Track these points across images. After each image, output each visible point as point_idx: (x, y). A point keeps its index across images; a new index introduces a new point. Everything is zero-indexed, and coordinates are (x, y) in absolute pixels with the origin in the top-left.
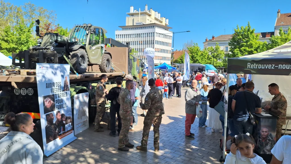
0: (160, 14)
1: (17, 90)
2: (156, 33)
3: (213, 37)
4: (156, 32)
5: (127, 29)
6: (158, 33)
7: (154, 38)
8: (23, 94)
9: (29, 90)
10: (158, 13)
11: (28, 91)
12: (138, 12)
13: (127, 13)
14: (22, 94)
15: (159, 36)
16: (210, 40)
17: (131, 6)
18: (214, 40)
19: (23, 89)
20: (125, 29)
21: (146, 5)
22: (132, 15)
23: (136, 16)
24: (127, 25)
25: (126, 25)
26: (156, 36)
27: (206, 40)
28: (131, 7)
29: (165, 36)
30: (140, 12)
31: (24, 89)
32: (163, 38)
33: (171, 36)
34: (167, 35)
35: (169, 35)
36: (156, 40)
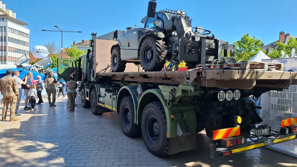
0: (5, 5)
1: (221, 95)
2: (9, 28)
3: (83, 41)
4: (8, 26)
6: (11, 28)
7: (5, 34)
8: (229, 100)
9: (236, 93)
10: (3, 3)
11: (234, 95)
14: (227, 99)
15: (13, 32)
16: (79, 43)
18: (84, 44)
19: (228, 93)
26: (9, 32)
27: (74, 43)
29: (21, 33)
31: (230, 92)
32: (17, 35)
33: (28, 34)
34: (23, 32)
35: (26, 33)
36: (9, 37)
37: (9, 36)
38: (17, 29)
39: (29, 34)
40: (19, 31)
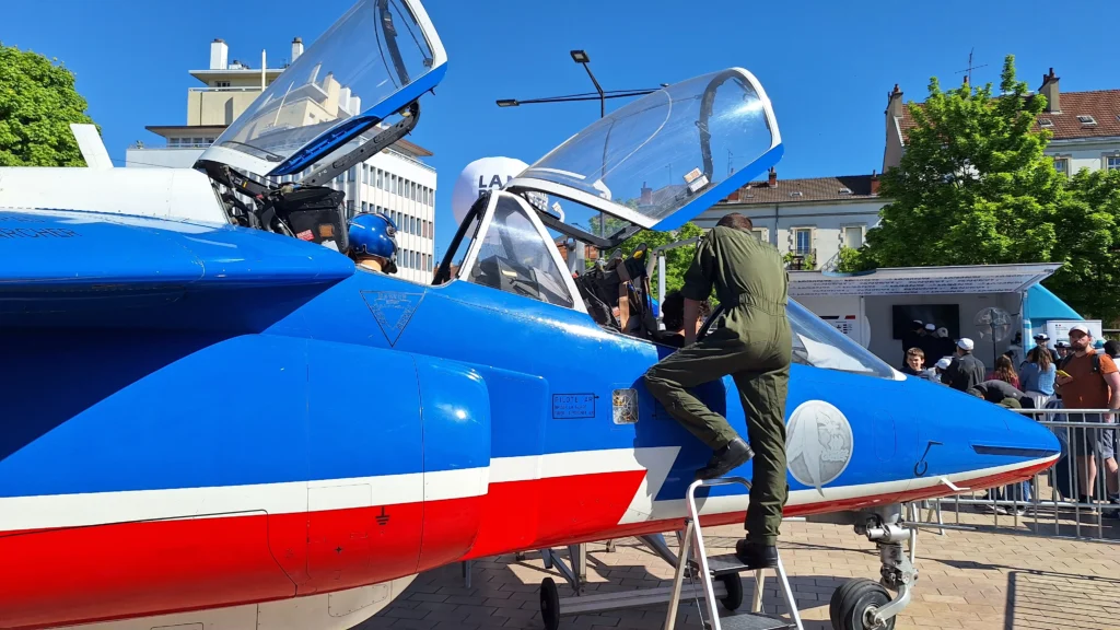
0: (358, 100)
2: (365, 166)
5: (198, 140)
6: (373, 169)
10: (352, 95)
12: (259, 71)
13: (191, 71)
15: (379, 184)
17: (216, 41)
20: (186, 140)
21: (295, 41)
22: (223, 81)
23: (244, 88)
24: (192, 121)
25: (190, 123)
26: (365, 183)
28: (214, 46)
30: (264, 71)
32: (394, 192)
33: (431, 190)
34: (413, 184)
35: (423, 184)
36: (363, 203)
37: (363, 199)
38: (392, 171)
39: (435, 188)
40: (400, 179)
